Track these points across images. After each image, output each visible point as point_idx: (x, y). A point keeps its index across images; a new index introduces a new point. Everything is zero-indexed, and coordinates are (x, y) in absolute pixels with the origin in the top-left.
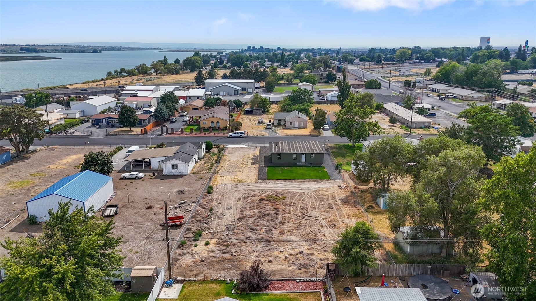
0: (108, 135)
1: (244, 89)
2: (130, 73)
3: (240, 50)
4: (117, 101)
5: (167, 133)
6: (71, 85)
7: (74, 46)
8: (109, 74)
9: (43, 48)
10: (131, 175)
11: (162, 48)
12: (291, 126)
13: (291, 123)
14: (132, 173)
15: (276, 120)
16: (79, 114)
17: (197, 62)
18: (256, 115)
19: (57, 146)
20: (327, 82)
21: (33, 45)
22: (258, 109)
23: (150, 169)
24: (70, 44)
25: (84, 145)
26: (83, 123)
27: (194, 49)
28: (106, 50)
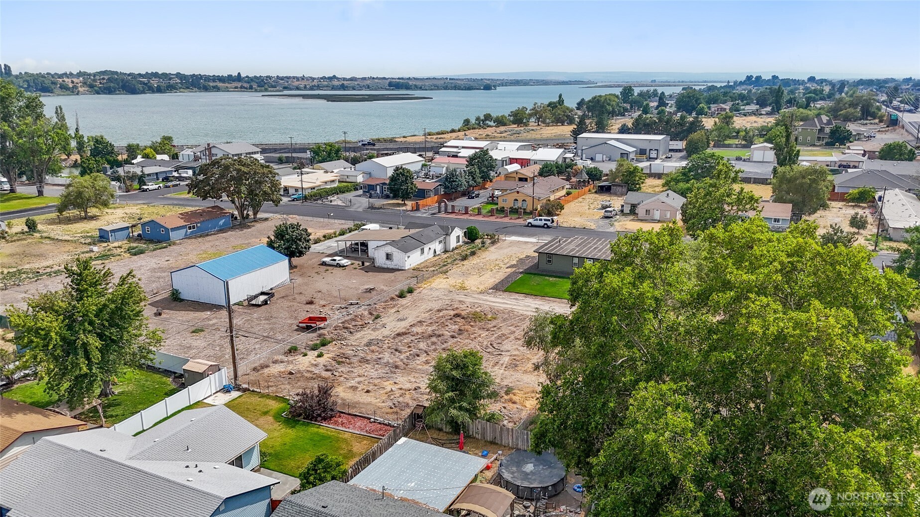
0: (372, 207)
1: (642, 152)
2: (500, 122)
3: (729, 82)
4: (424, 162)
5: (446, 212)
6: (404, 137)
7: (463, 80)
8: (467, 122)
9: (419, 83)
10: (332, 260)
11: (595, 81)
12: (648, 217)
13: (648, 212)
14: (335, 258)
15: (628, 204)
16: (363, 176)
17: (609, 104)
18: (615, 194)
19: (294, 216)
20: (830, 145)
21: (407, 79)
22: (619, 186)
23: (368, 256)
24: (459, 76)
25: (327, 218)
26: (357, 190)
27: (652, 81)
28: (506, 86)
